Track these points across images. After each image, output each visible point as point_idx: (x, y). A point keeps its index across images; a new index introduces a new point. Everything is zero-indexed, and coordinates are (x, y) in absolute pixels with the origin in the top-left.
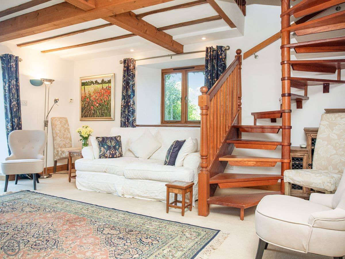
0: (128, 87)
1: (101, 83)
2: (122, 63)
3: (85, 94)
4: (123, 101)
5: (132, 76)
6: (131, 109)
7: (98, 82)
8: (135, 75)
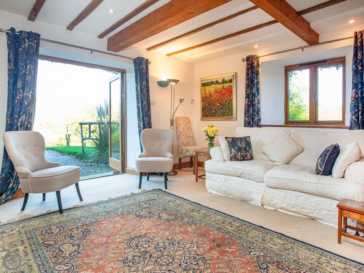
0: (252, 85)
1: (222, 83)
2: (244, 61)
3: (206, 94)
4: (247, 99)
5: (257, 74)
6: (256, 108)
7: (219, 81)
8: (259, 72)
